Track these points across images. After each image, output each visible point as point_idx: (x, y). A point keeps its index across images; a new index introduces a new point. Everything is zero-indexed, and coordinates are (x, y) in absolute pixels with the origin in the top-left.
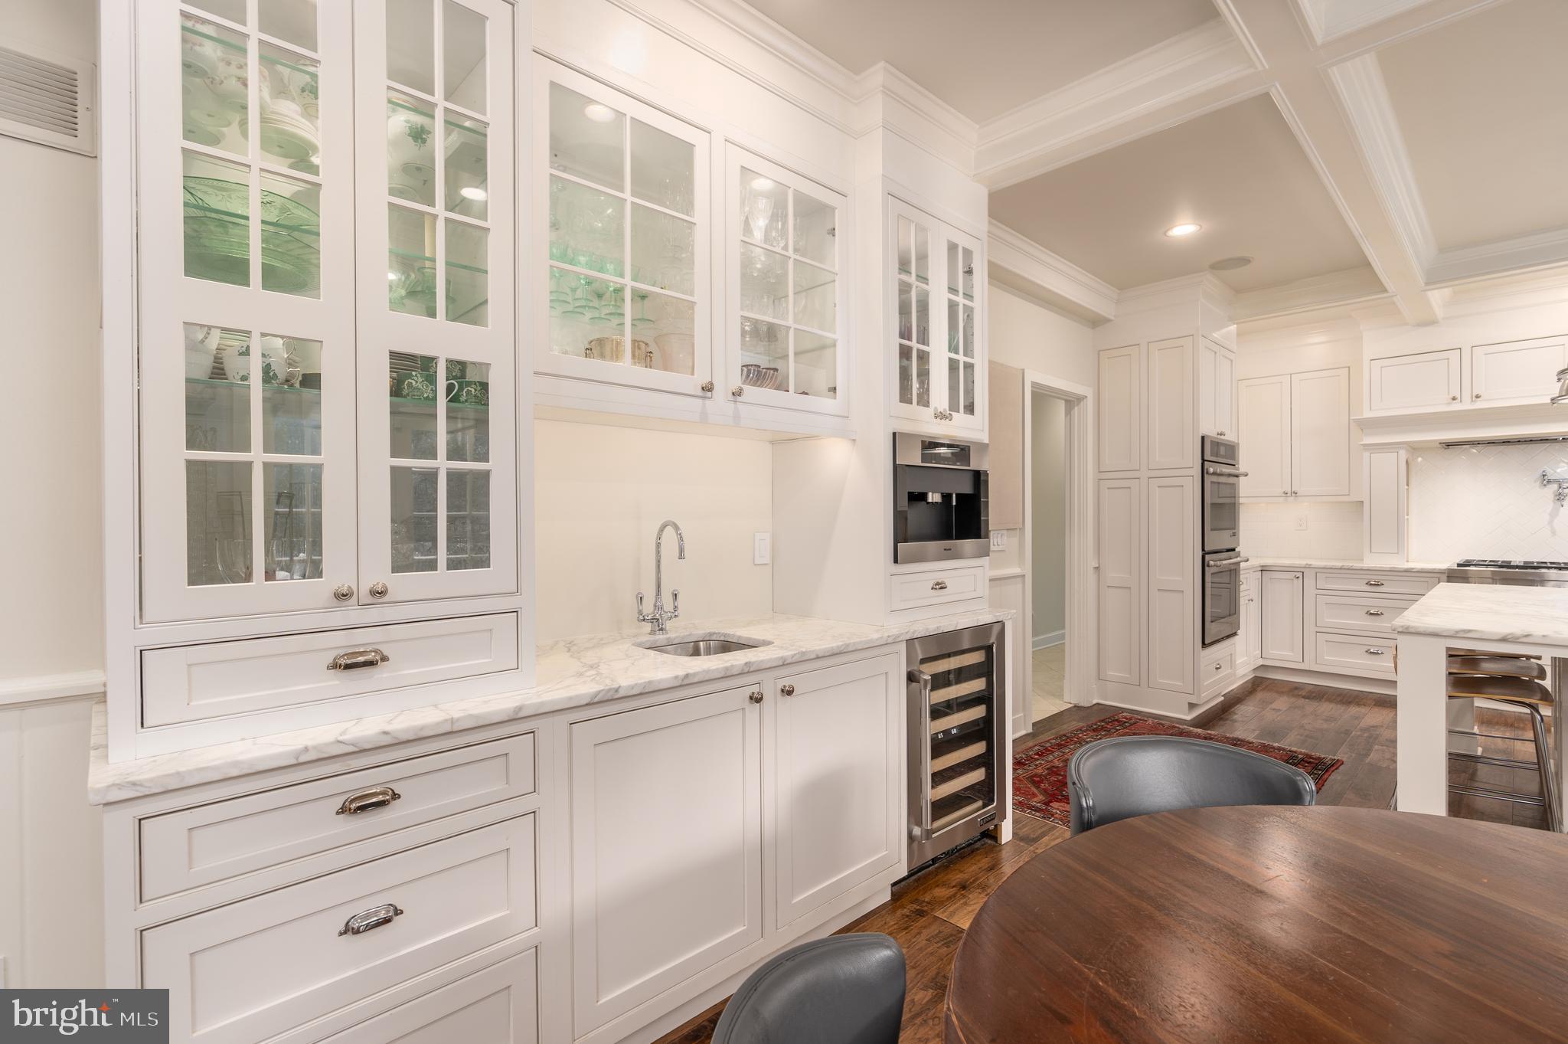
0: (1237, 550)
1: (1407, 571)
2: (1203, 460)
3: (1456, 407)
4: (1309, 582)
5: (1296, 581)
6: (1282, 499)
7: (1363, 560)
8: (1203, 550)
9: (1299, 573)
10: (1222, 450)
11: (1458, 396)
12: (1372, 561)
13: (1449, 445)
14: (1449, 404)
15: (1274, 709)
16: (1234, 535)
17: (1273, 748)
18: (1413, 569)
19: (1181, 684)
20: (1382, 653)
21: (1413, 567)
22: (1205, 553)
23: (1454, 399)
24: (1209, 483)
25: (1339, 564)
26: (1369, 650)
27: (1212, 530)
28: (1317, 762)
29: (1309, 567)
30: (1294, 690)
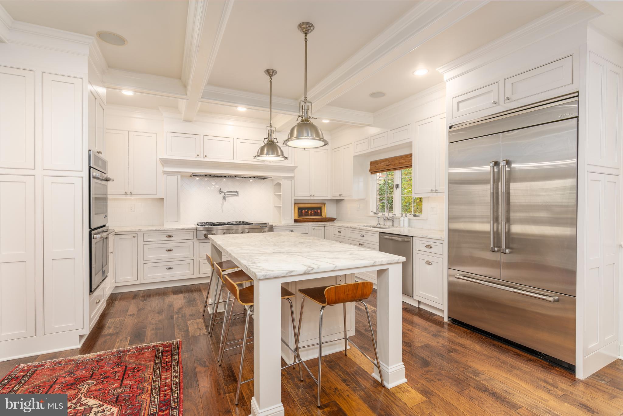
0: (106, 225)
1: (182, 229)
2: (90, 167)
3: (198, 159)
4: (140, 239)
5: (133, 239)
6: (124, 196)
7: (164, 225)
8: (90, 227)
9: (135, 235)
10: (100, 162)
11: (199, 155)
12: (168, 226)
13: (195, 175)
14: (196, 157)
15: (131, 315)
16: (106, 216)
17: (143, 349)
18: (185, 228)
19: (74, 324)
20: (173, 268)
21: (185, 227)
22: (91, 230)
23: (198, 156)
24: (94, 182)
25: (154, 228)
26: (167, 268)
27: (95, 214)
28: (170, 349)
29: (140, 231)
30: (135, 295)
